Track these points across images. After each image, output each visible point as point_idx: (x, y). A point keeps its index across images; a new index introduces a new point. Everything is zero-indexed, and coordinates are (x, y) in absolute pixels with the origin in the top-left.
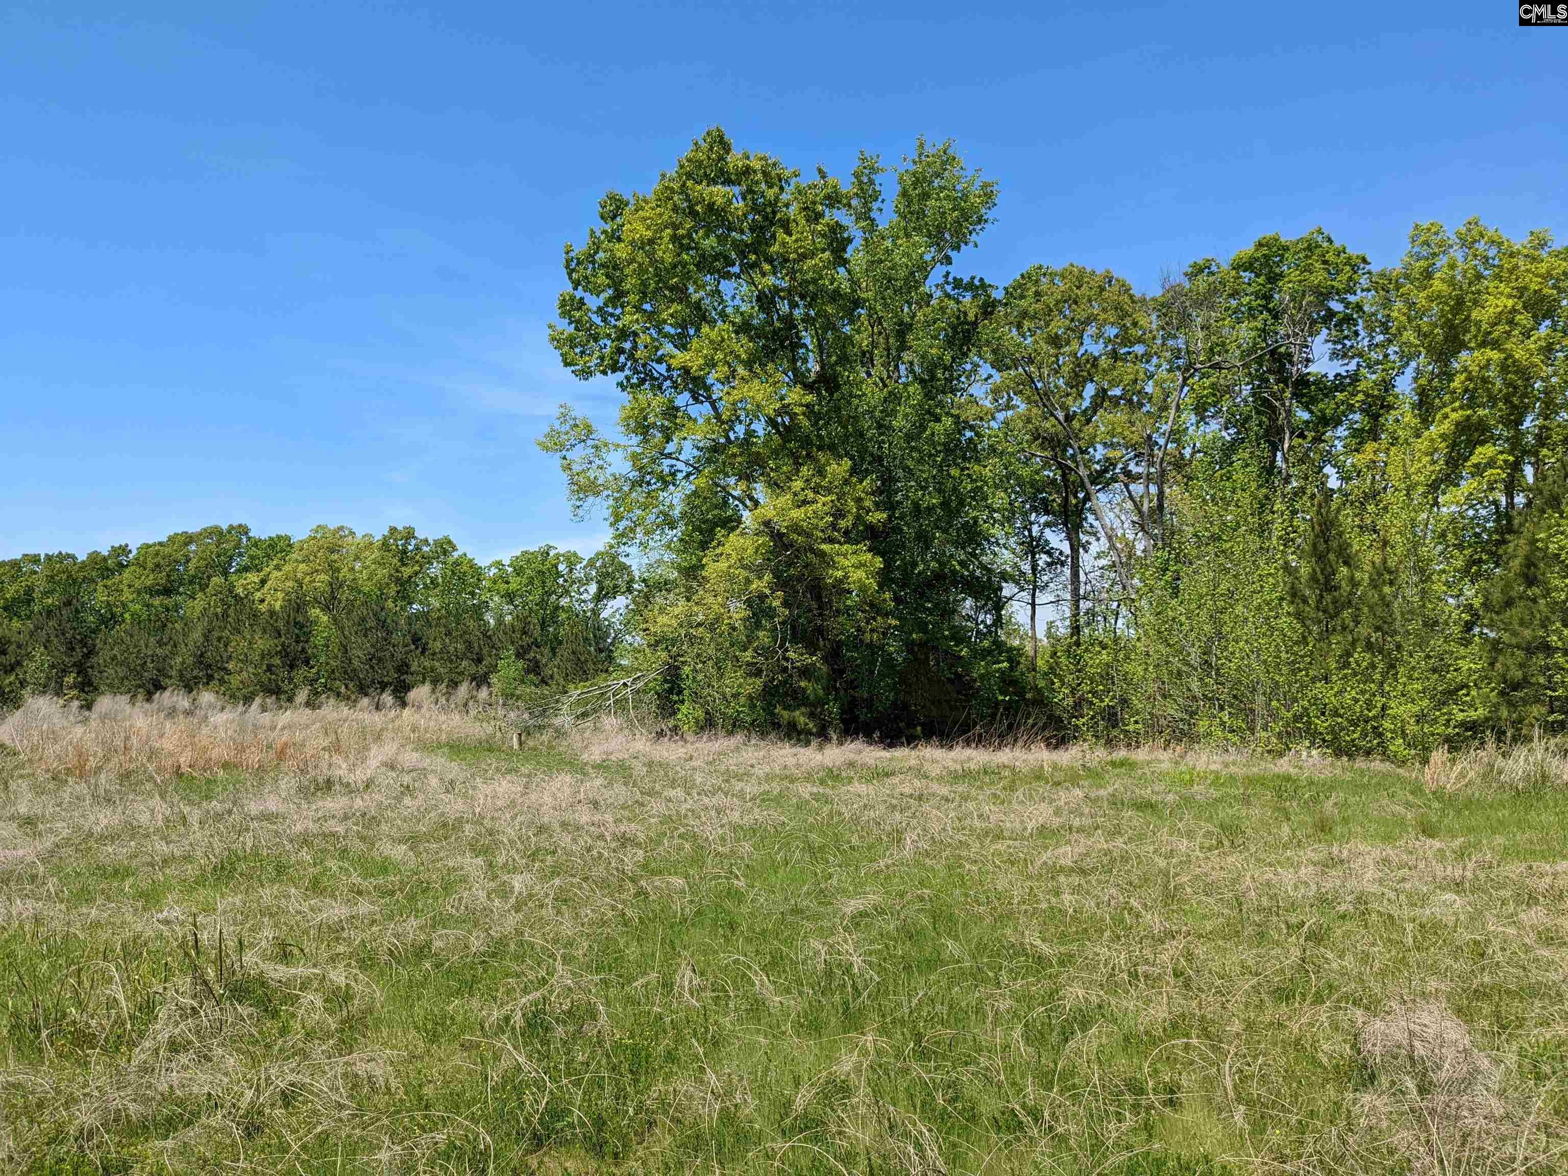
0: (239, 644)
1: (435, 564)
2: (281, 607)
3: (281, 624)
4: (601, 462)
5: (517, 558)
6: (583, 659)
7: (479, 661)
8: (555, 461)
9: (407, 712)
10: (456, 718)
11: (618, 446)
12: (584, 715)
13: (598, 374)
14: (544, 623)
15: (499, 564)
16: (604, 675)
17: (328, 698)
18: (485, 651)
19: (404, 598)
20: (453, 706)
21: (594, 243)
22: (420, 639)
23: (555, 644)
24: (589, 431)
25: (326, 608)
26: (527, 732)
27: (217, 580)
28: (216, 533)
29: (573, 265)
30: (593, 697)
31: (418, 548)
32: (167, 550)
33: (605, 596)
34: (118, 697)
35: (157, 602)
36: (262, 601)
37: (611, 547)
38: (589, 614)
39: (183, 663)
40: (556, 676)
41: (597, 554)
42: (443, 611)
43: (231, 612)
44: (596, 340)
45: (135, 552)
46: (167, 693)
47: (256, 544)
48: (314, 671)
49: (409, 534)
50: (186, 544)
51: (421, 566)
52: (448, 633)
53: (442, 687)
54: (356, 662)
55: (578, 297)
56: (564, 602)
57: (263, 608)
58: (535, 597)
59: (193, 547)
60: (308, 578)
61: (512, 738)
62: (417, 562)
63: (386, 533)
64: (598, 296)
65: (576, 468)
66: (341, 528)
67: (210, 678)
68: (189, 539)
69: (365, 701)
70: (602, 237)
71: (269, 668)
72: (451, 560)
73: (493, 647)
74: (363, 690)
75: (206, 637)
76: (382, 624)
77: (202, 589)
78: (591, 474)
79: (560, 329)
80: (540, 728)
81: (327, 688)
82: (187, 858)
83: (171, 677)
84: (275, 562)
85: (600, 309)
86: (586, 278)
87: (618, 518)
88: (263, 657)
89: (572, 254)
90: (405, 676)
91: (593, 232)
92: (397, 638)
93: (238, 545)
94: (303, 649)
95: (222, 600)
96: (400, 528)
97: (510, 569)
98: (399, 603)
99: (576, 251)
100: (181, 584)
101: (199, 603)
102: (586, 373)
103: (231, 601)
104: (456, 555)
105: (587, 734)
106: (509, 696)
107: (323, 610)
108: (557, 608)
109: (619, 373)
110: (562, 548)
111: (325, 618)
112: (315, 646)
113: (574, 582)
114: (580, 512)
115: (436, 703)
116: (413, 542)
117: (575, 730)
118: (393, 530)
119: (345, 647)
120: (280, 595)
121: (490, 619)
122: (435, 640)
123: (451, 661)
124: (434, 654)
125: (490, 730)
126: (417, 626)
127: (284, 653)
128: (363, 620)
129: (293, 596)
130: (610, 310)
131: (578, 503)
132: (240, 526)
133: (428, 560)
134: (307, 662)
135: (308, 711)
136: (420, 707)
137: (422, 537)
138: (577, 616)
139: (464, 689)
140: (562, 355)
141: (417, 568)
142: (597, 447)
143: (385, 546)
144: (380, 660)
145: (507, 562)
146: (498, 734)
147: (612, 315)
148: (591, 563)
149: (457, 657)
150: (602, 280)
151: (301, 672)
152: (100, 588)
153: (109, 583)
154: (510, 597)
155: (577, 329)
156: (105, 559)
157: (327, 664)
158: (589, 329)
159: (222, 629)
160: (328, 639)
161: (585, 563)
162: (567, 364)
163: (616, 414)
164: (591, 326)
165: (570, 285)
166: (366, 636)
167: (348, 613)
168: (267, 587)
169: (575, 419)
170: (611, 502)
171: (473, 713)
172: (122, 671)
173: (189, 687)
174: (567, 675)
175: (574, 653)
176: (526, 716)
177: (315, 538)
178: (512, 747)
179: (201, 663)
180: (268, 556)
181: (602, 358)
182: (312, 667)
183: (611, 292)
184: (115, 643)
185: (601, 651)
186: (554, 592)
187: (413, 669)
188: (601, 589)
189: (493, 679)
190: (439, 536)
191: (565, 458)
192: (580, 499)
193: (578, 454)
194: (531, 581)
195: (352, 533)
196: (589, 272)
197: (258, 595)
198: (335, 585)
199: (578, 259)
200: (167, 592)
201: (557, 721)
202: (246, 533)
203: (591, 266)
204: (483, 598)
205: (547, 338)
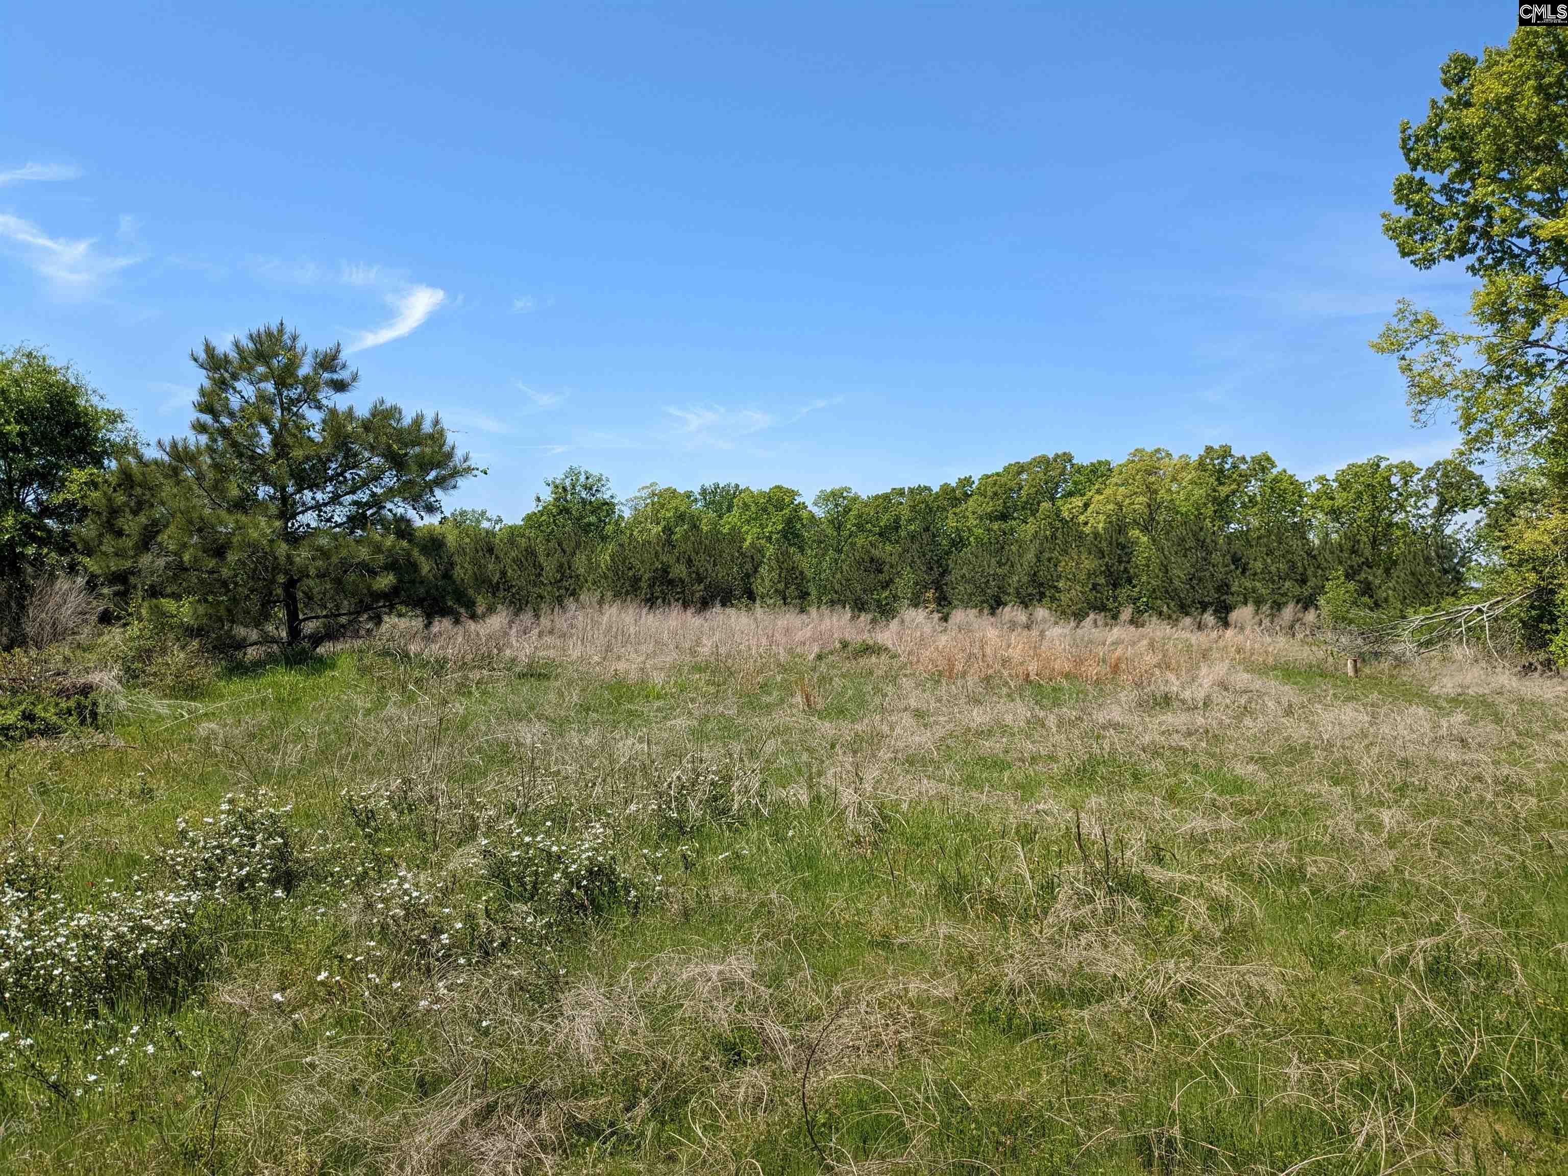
0: (1066, 565)
1: (1253, 482)
2: (1104, 529)
3: (1104, 544)
4: (1448, 359)
5: (1343, 472)
6: (1424, 581)
7: (1303, 581)
8: (1393, 362)
9: (1229, 633)
10: (1282, 641)
11: (1470, 338)
12: (1429, 643)
13: (1442, 260)
14: (1375, 541)
15: (1322, 479)
16: (1451, 599)
17: (1150, 616)
18: (1309, 572)
19: (1222, 517)
20: (1278, 628)
21: (1436, 115)
22: (1240, 559)
23: (1391, 564)
24: (1433, 324)
25: (1145, 529)
26: (1360, 659)
27: (1046, 505)
28: (1043, 462)
29: (1411, 143)
30: (1440, 623)
31: (1235, 466)
32: (1003, 480)
33: (1448, 511)
34: (969, 610)
35: (995, 526)
36: (1086, 523)
37: (1462, 454)
38: (1429, 531)
39: (1019, 581)
40: (1391, 599)
41: (1438, 464)
42: (1262, 531)
43: (1059, 534)
44: (1440, 222)
45: (977, 483)
46: (1007, 609)
47: (1079, 470)
48: (1136, 590)
49: (1226, 453)
50: (1019, 473)
51: (1238, 485)
52: (1270, 553)
53: (1266, 608)
54: (1176, 582)
55: (1417, 178)
56: (1398, 518)
57: (1087, 530)
58: (1364, 514)
59: (1024, 476)
60: (1127, 501)
61: (1346, 665)
62: (1235, 480)
63: (1202, 453)
64: (1442, 173)
65: (1417, 368)
66: (1158, 451)
67: (1042, 595)
68: (1021, 468)
69: (1188, 621)
70: (1446, 107)
71: (1095, 587)
72: (1269, 477)
73: (1318, 567)
74: (1184, 609)
75: (1039, 559)
76: (1202, 544)
77: (1033, 515)
78: (1436, 374)
79: (1395, 216)
80: (1377, 655)
81: (1149, 607)
82: (1052, 758)
83: (1009, 594)
84: (1096, 487)
85: (1444, 186)
86: (1428, 154)
87: (1469, 420)
88: (1089, 575)
89: (1410, 132)
90: (1225, 597)
91: (1434, 103)
92: (1216, 557)
93: (1063, 473)
94: (1126, 569)
95: (1050, 524)
96: (1216, 447)
97: (1335, 485)
98: (1217, 523)
99: (1415, 128)
100: (1015, 511)
101: (1030, 528)
102: (1429, 261)
103: (1058, 524)
104: (1275, 471)
105: (1434, 664)
106: (1340, 620)
107: (1142, 531)
108: (1390, 525)
109: (1468, 255)
110: (1395, 459)
111: (1146, 539)
112: (1137, 567)
113: (1410, 496)
114: (1423, 417)
115: (1260, 625)
116: (1230, 460)
117: (1418, 659)
118: (1209, 449)
119: (1166, 567)
120: (1102, 517)
121: (1313, 538)
122: (1255, 560)
123: (1273, 582)
124: (1255, 574)
125: (1321, 654)
126: (1237, 545)
127: (1108, 572)
128: (1183, 540)
129: (1114, 518)
130: (1457, 186)
131: (1420, 407)
132: (1065, 454)
133: (1246, 478)
134: (1129, 581)
135: (1132, 629)
136: (1242, 629)
137: (1240, 456)
138: (1415, 533)
139: (1288, 612)
140: (1398, 245)
141: (1234, 486)
142: (1442, 342)
143: (1201, 465)
144: (1200, 580)
145: (1331, 477)
146: (1330, 659)
147: (1459, 191)
148: (1431, 473)
149: (1280, 578)
150: (1446, 153)
151: (1124, 592)
152: (950, 515)
153: (958, 511)
154: (1335, 514)
155: (1416, 213)
156: (953, 490)
157: (1149, 583)
158: (1431, 212)
159: (1052, 550)
160: (1148, 559)
161: (1423, 473)
162: (1404, 254)
163: (1468, 304)
164: (1434, 207)
165: (1407, 166)
166: (1185, 556)
167: (1168, 533)
168: (1090, 510)
169: (1415, 314)
170: (1460, 402)
171: (1299, 636)
172: (970, 588)
173: (1025, 602)
174: (1405, 598)
175: (1413, 574)
176: (1360, 641)
177: (1133, 461)
178: (1346, 674)
179: (1034, 581)
180: (1090, 481)
181: (1447, 242)
182: (1134, 587)
183: (1457, 165)
184: (964, 564)
185: (1446, 572)
186: (1387, 508)
187: (1233, 589)
188: (1443, 501)
189: (1322, 601)
190: (1257, 452)
191: (1403, 358)
192: (1422, 402)
193: (1419, 353)
194: (1359, 495)
195: (1169, 455)
196: (1430, 148)
197: (1082, 518)
198: (1153, 507)
199: (1417, 136)
200: (1004, 517)
201: (1396, 649)
202: (1070, 461)
203: (1432, 141)
204: (1305, 516)
205: (1381, 229)
